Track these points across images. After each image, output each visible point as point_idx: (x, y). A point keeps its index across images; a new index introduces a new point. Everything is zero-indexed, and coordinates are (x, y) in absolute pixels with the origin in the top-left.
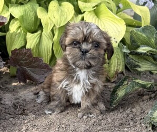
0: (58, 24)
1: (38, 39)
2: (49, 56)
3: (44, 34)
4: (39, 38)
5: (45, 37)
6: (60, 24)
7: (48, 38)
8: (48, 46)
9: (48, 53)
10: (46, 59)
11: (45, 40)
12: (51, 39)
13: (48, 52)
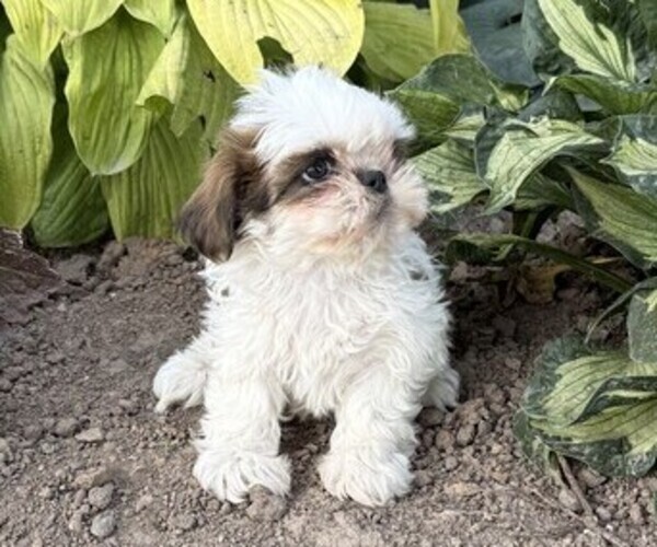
0: (75, 23)
2: (40, 156)
3: (13, 61)
5: (19, 78)
6: (82, 22)
7: (31, 81)
8: (37, 117)
9: (37, 146)
10: (25, 169)
11: (19, 89)
12: (45, 83)
13: (37, 140)
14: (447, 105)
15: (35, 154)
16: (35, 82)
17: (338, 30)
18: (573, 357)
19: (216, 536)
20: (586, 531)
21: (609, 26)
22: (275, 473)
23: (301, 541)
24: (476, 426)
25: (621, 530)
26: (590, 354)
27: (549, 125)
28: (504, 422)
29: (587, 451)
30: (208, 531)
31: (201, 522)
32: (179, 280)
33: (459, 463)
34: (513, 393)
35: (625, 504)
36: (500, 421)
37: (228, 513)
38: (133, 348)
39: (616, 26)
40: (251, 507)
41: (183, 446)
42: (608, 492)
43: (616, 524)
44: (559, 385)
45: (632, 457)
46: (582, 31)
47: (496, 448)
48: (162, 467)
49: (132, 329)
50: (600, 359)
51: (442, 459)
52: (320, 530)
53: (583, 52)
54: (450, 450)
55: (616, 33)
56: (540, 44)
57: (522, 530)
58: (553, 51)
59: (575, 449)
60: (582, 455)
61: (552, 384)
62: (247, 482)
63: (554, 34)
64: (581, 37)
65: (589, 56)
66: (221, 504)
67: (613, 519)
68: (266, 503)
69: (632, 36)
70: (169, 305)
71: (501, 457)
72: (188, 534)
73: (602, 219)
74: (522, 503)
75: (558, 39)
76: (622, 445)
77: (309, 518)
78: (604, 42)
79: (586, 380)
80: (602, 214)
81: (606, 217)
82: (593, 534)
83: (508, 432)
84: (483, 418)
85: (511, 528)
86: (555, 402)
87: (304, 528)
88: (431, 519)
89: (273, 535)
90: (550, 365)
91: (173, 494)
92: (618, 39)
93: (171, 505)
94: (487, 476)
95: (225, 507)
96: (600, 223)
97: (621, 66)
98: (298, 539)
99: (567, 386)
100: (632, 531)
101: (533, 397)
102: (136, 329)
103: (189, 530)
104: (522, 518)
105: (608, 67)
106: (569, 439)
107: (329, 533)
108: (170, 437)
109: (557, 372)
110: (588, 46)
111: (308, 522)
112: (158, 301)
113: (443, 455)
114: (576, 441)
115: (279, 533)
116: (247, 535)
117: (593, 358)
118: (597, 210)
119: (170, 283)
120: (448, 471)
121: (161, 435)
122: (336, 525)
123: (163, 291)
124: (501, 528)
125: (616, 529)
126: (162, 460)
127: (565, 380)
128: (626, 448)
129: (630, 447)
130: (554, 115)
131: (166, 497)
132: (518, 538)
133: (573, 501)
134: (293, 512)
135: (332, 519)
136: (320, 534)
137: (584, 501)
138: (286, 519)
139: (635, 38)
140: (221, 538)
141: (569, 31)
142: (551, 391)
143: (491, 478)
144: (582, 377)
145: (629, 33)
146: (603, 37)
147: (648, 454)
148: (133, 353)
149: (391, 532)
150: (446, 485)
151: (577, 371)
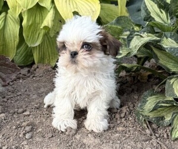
0: (25, 7)
1: (3, 23)
2: (16, 42)
3: (9, 17)
4: (4, 21)
5: (11, 21)
6: (27, 6)
7: (14, 22)
8: (15, 31)
9: (15, 39)
10: (12, 45)
11: (11, 23)
12: (17, 22)
13: (15, 37)
14: (120, 29)
15: (14, 41)
16: (15, 22)
17: (94, 9)
18: (151, 96)
19: (58, 139)
20: (152, 140)
21: (164, 10)
22: (73, 124)
23: (79, 141)
24: (126, 113)
25: (162, 140)
26: (156, 95)
27: (146, 35)
28: (133, 112)
29: (153, 119)
30: (55, 138)
31: (54, 136)
32: (51, 75)
33: (121, 122)
34: (136, 105)
35: (163, 133)
36: (132, 112)
37: (61, 134)
38: (39, 92)
39: (165, 10)
40: (67, 132)
41: (50, 116)
42: (159, 130)
43: (160, 138)
44: (147, 103)
45: (165, 121)
46: (157, 11)
47: (130, 119)
48: (45, 122)
49: (38, 87)
50: (158, 96)
51: (117, 121)
52: (84, 138)
53: (156, 16)
54: (119, 119)
55: (165, 12)
56: (145, 14)
57: (136, 139)
58: (149, 16)
59: (150, 119)
60: (152, 120)
61: (146, 102)
62: (66, 126)
63: (149, 12)
64: (156, 12)
65: (158, 17)
66: (59, 131)
67: (160, 137)
68: (71, 131)
69: (169, 13)
70: (49, 81)
71: (132, 121)
72: (50, 139)
73: (160, 60)
74: (136, 133)
75: (150, 13)
76: (163, 118)
77: (82, 135)
78: (162, 14)
79: (155, 101)
81: (161, 59)
82: (154, 141)
83: (134, 115)
84: (128, 111)
85: (133, 139)
87: (80, 137)
88: (112, 136)
89: (72, 139)
90: (145, 98)
91: (47, 128)
92: (166, 13)
93: (46, 131)
94: (128, 126)
95: (60, 132)
97: (166, 20)
98: (78, 140)
100: (164, 140)
102: (40, 87)
103: (51, 138)
104: (136, 136)
105: (163, 21)
106: (149, 116)
107: (86, 139)
108: (47, 114)
109: (147, 99)
110: (158, 15)
111: (81, 136)
112: (46, 80)
113: (117, 120)
114: (151, 117)
115: (74, 139)
116: (66, 139)
117: (156, 96)
118: (158, 57)
119: (49, 76)
120: (118, 124)
121: (45, 114)
122: (88, 137)
123: (47, 78)
124: (131, 139)
125: (160, 140)
126: (45, 120)
127: (149, 102)
128: (164, 119)
129: (165, 119)
130: (148, 32)
131: (45, 129)
132: (135, 141)
133: (149, 132)
134: (77, 134)
135: (87, 135)
136: (84, 139)
137: (152, 132)
138: (76, 136)
139: (170, 13)
140: (59, 140)
141: (153, 11)
142: (145, 104)
143: (129, 126)
144: (153, 101)
145: (169, 11)
146: (162, 13)
147: (169, 120)
148: (39, 93)
149: (102, 139)
150: (117, 128)
151: (152, 99)
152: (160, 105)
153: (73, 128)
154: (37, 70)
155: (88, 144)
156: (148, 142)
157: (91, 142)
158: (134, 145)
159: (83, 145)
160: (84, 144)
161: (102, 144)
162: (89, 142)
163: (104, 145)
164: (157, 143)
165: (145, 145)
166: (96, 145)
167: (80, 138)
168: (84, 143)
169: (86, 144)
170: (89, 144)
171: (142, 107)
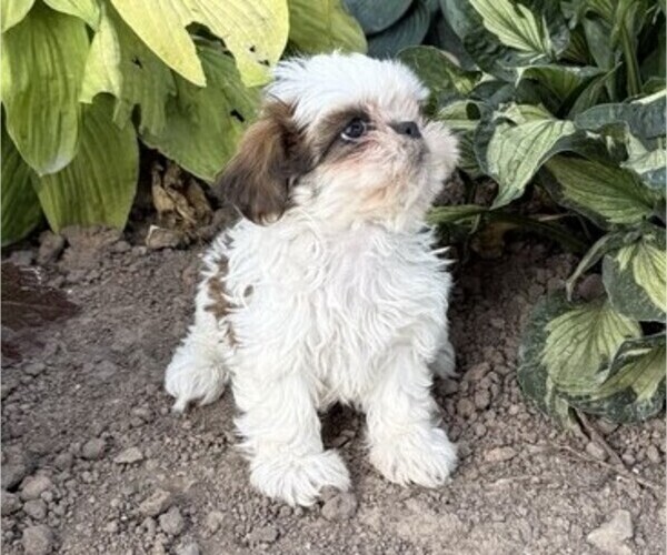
18: (557, 314)
19: (302, 543)
20: (619, 478)
21: (527, 6)
23: (383, 534)
24: (489, 389)
25: (647, 471)
26: (570, 310)
28: (510, 382)
29: (606, 406)
30: (292, 539)
31: (282, 532)
32: (133, 268)
33: (488, 428)
34: (510, 353)
35: (641, 447)
36: (506, 382)
37: (303, 516)
38: (115, 347)
39: (533, 6)
40: (324, 507)
41: (225, 450)
42: (623, 437)
43: (640, 466)
44: (549, 341)
45: (639, 403)
46: (501, 10)
47: (514, 409)
48: (214, 477)
49: (104, 327)
50: (579, 312)
51: (469, 426)
52: (397, 520)
53: (504, 29)
54: (474, 416)
55: (533, 12)
56: (468, 24)
57: (569, 487)
58: (479, 29)
59: (595, 405)
60: (602, 410)
61: (543, 340)
63: (478, 14)
64: (500, 16)
65: (509, 32)
66: (292, 511)
67: (637, 462)
68: (339, 502)
69: (546, 14)
70: (132, 295)
71: (520, 416)
72: (274, 547)
73: (565, 189)
74: (558, 460)
75: (481, 19)
76: (629, 395)
77: (382, 509)
78: (523, 20)
79: (572, 333)
80: (563, 184)
81: (568, 186)
82: (628, 481)
83: (516, 390)
84: (494, 382)
85: (560, 488)
86: (550, 358)
87: (380, 519)
88: (488, 491)
89: (354, 533)
90: (539, 324)
91: (241, 506)
92: (535, 17)
93: (243, 518)
94: (516, 438)
95: (298, 511)
96: (564, 192)
97: (538, 38)
98: (380, 533)
99: (556, 341)
100: (656, 471)
101: (528, 354)
102: (109, 327)
103: (274, 542)
104: (564, 474)
105: (528, 42)
106: (588, 397)
107: (407, 521)
108: (207, 444)
109: (547, 329)
110: (507, 23)
111: (383, 513)
112: (118, 293)
113: (469, 422)
114: (594, 398)
115: (359, 529)
116: (332, 537)
117: (573, 313)
118: (559, 180)
119: (125, 272)
120: (480, 438)
121: (197, 443)
122: (411, 513)
123: (121, 282)
124: (551, 489)
125: (642, 471)
126: (212, 470)
127: (554, 335)
128: (633, 397)
129: (636, 395)
131: (234, 510)
132: (568, 496)
133: (601, 452)
134: (364, 505)
135: (404, 507)
136: (398, 524)
137: (610, 451)
138: (360, 514)
139: (549, 14)
140: (308, 546)
141: (489, 9)
142: (543, 348)
143: (520, 439)
144: (567, 332)
145: (544, 11)
146: (521, 15)
147: (653, 400)
148: (116, 352)
149: (463, 511)
150: (485, 452)
151: (562, 326)
152: (625, 355)
153: (341, 488)
154: (69, 254)
155: (419, 541)
156: (607, 490)
157: (427, 530)
158: (572, 510)
159: (404, 547)
160: (408, 544)
161: (470, 531)
162: (422, 531)
163: (478, 532)
164: (639, 488)
165: (603, 503)
166: (451, 537)
167: (382, 524)
168: (405, 539)
169: (414, 540)
170: (423, 540)
171: (537, 359)
